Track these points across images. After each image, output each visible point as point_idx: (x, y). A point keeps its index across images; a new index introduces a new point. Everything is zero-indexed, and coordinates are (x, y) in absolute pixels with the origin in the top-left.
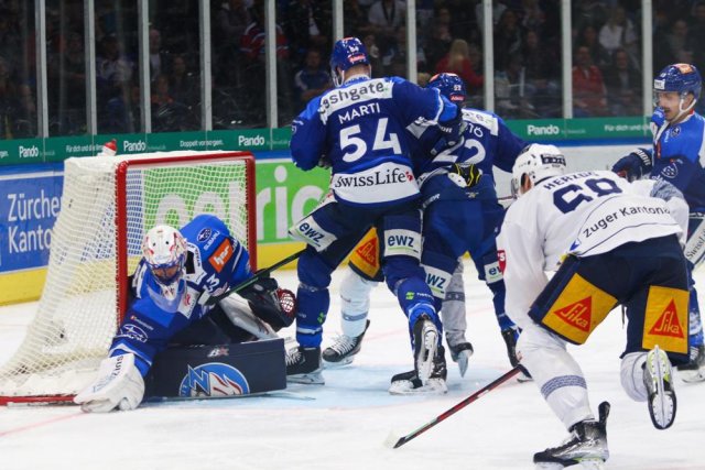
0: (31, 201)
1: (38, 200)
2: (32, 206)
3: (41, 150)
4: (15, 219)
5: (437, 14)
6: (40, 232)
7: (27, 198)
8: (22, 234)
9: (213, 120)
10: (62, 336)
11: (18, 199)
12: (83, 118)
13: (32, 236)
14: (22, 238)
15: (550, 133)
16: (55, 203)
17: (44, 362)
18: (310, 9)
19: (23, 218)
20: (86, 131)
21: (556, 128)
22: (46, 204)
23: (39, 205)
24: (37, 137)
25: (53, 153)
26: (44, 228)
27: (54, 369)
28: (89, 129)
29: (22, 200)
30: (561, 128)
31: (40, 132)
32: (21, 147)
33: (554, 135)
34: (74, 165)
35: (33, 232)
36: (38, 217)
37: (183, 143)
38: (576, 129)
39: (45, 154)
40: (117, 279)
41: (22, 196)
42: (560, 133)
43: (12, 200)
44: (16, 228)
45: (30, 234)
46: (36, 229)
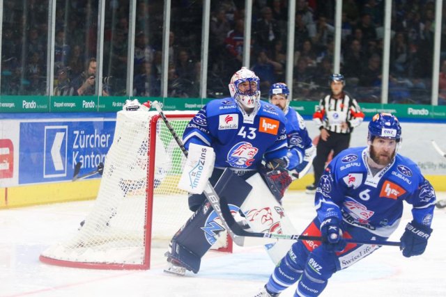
0: (88, 136)
1: (92, 136)
2: (89, 138)
3: (96, 103)
4: (77, 147)
5: (354, 32)
6: (93, 156)
7: (86, 134)
8: (81, 157)
9: (207, 92)
10: (107, 224)
11: (80, 134)
12: (124, 85)
13: (87, 159)
14: (81, 159)
15: (422, 114)
16: (103, 138)
17: (96, 241)
18: (271, 24)
19: (82, 147)
20: (125, 94)
21: (427, 111)
22: (97, 138)
23: (93, 139)
24: (94, 95)
25: (104, 106)
26: (95, 154)
27: (102, 246)
28: (127, 92)
29: (82, 135)
30: (430, 111)
31: (96, 92)
32: (84, 101)
33: (425, 115)
34: (123, 115)
35: (88, 156)
36: (92, 146)
37: (187, 105)
38: (439, 112)
39: (99, 106)
40: (147, 191)
41: (83, 132)
42: (429, 115)
43: (76, 135)
44: (78, 152)
45: (86, 157)
46: (90, 155)
